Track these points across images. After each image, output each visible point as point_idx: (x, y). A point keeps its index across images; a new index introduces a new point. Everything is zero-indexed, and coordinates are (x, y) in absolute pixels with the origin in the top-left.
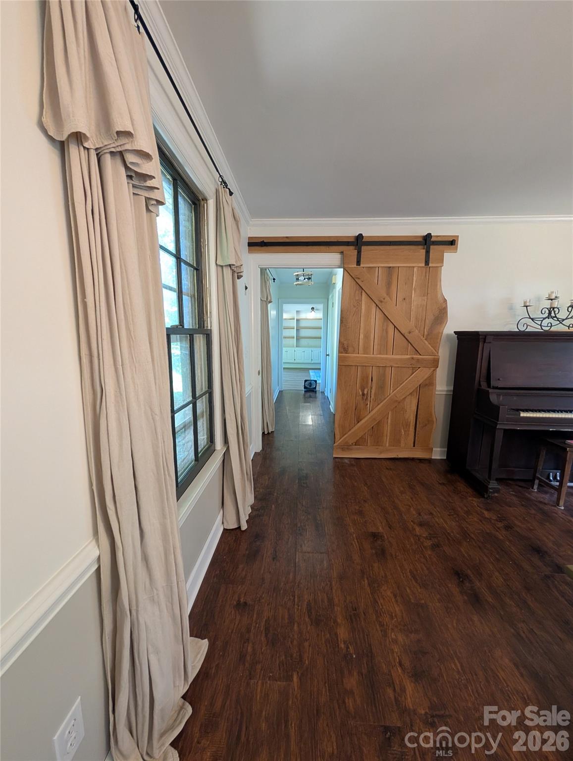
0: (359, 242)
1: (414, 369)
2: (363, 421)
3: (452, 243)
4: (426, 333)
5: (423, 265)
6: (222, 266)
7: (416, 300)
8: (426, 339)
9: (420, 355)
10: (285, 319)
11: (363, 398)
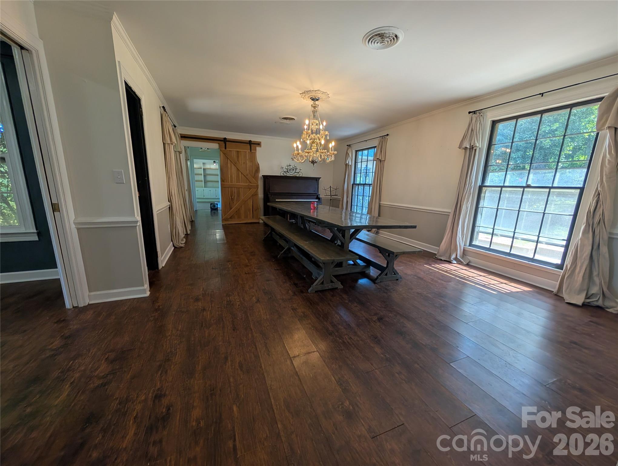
0: (225, 140)
1: (250, 189)
2: (233, 209)
3: (259, 144)
4: (253, 176)
5: (250, 151)
6: (176, 151)
7: (249, 164)
8: (253, 178)
9: (252, 183)
10: (195, 168)
11: (232, 200)
